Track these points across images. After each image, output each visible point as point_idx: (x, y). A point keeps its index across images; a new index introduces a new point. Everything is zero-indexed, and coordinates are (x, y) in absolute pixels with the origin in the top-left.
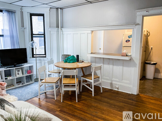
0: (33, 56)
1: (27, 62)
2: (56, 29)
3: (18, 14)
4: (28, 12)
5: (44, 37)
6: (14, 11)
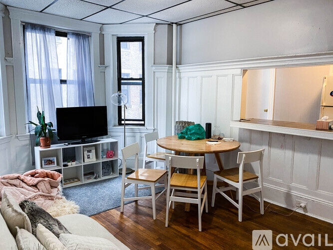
0: (121, 122)
1: (106, 134)
4: (113, 35)
5: (143, 85)
6: (88, 35)
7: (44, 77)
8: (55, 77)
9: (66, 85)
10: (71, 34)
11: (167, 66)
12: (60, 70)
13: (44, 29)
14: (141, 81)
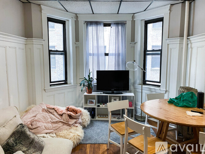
0: (145, 82)
1: (128, 90)
2: (178, 40)
3: (129, 25)
4: (142, 20)
5: (161, 54)
6: (125, 22)
7: (95, 52)
8: (102, 52)
9: (108, 56)
10: (113, 24)
11: (178, 39)
12: (105, 47)
13: (97, 23)
14: (160, 52)
